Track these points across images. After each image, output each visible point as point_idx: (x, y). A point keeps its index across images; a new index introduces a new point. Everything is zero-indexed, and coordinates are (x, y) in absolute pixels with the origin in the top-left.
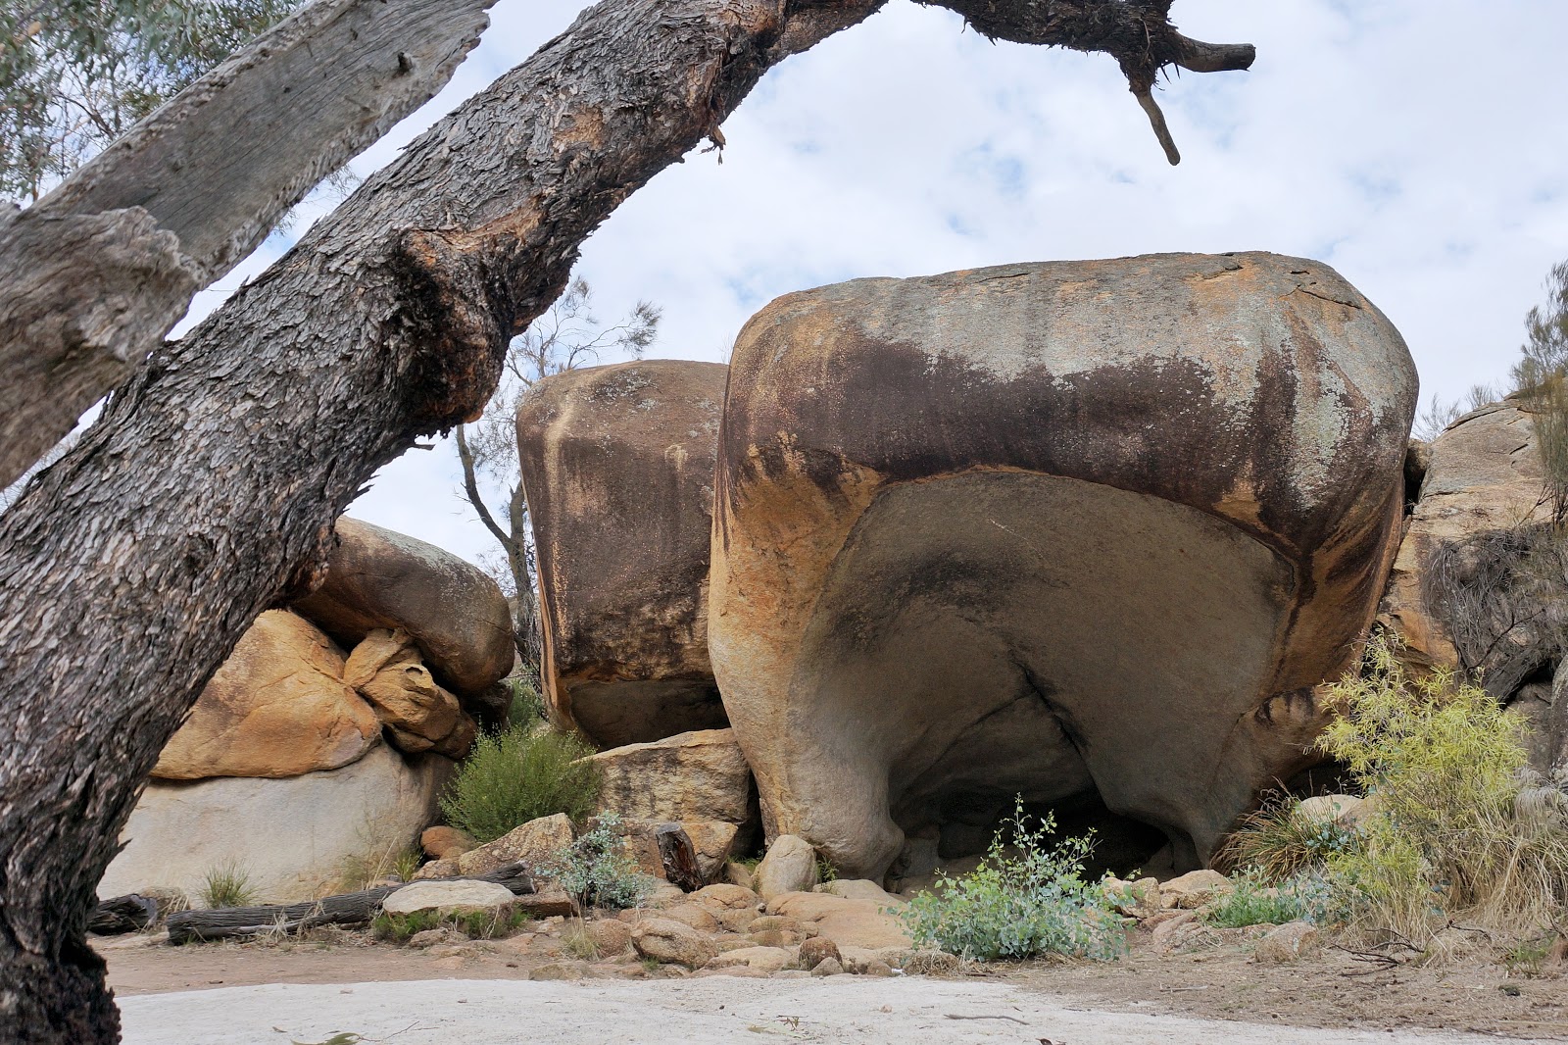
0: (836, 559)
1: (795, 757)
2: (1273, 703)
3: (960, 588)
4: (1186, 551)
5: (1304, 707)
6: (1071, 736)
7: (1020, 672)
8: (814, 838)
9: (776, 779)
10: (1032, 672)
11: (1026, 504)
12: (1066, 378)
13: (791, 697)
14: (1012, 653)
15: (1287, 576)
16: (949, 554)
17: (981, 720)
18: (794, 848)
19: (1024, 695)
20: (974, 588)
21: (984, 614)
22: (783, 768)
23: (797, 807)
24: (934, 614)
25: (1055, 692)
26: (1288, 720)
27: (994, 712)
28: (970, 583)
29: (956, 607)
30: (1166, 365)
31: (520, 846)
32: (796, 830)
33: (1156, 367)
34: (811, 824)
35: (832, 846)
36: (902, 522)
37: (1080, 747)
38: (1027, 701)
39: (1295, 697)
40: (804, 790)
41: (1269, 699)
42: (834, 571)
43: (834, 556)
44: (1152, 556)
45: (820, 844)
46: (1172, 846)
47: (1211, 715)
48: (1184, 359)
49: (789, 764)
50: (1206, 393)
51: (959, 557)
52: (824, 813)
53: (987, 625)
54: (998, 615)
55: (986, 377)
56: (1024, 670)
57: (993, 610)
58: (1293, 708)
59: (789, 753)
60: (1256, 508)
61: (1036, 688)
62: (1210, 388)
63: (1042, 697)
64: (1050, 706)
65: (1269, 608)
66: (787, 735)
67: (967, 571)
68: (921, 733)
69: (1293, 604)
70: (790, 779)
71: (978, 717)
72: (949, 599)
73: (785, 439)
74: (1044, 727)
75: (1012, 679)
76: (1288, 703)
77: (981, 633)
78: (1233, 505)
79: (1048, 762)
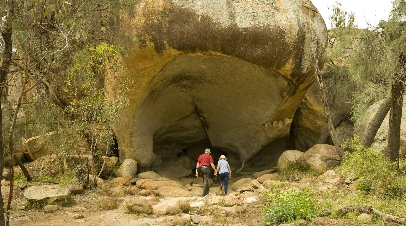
0: (156, 76)
1: (133, 135)
2: (274, 122)
3: (184, 82)
4: (259, 79)
5: (282, 124)
6: (205, 125)
7: (194, 107)
8: (137, 159)
9: (126, 142)
10: (197, 107)
11: (213, 61)
12: (244, 29)
13: (134, 117)
14: (193, 101)
15: (290, 90)
16: (184, 73)
17: (179, 120)
18: (132, 163)
19: (193, 113)
20: (187, 83)
21: (188, 90)
22: (129, 138)
23: (132, 150)
24: (173, 90)
25: (203, 113)
26: (277, 127)
27: (183, 118)
28: (187, 81)
29: (180, 88)
30: (273, 28)
31: (40, 165)
32: (131, 157)
33: (270, 29)
34: (136, 155)
35: (141, 161)
36: (176, 65)
37: (206, 128)
38: (194, 115)
39: (280, 121)
40: (135, 145)
41: (273, 121)
42: (154, 79)
43: (156, 74)
44: (248, 79)
45: (138, 161)
46: (229, 157)
47: (254, 124)
48: (278, 27)
49: (131, 137)
50: (284, 39)
51: (187, 74)
52: (140, 152)
53: (188, 93)
54: (193, 91)
55: (218, 25)
56: (195, 106)
57: (192, 90)
58: (279, 124)
59: (131, 134)
60: (290, 72)
61: (197, 112)
62: (285, 37)
63: (198, 114)
64: (200, 116)
65: (280, 97)
66: (131, 128)
67: (187, 78)
68: (163, 124)
69: (288, 97)
70: (131, 142)
71: (178, 119)
72: (179, 86)
73: (148, 37)
74: (197, 123)
75: (191, 109)
76: (278, 123)
77: (185, 96)
78: (284, 71)
79: (195, 132)
